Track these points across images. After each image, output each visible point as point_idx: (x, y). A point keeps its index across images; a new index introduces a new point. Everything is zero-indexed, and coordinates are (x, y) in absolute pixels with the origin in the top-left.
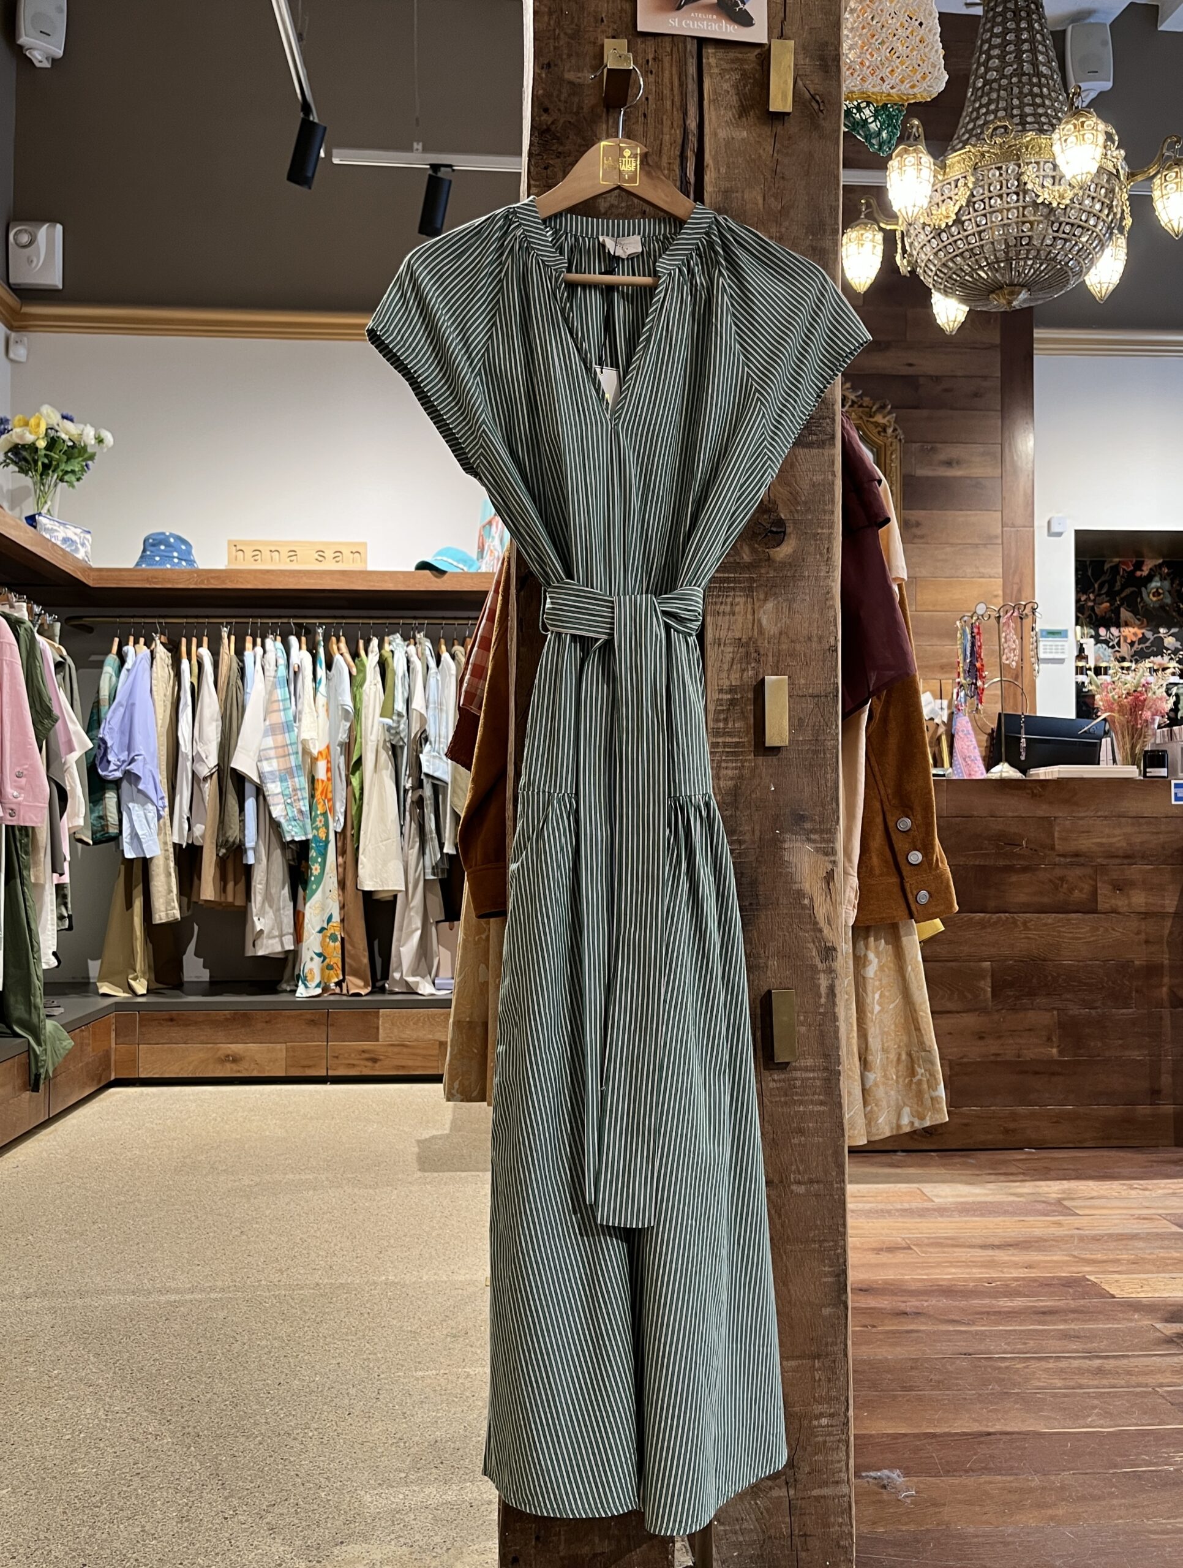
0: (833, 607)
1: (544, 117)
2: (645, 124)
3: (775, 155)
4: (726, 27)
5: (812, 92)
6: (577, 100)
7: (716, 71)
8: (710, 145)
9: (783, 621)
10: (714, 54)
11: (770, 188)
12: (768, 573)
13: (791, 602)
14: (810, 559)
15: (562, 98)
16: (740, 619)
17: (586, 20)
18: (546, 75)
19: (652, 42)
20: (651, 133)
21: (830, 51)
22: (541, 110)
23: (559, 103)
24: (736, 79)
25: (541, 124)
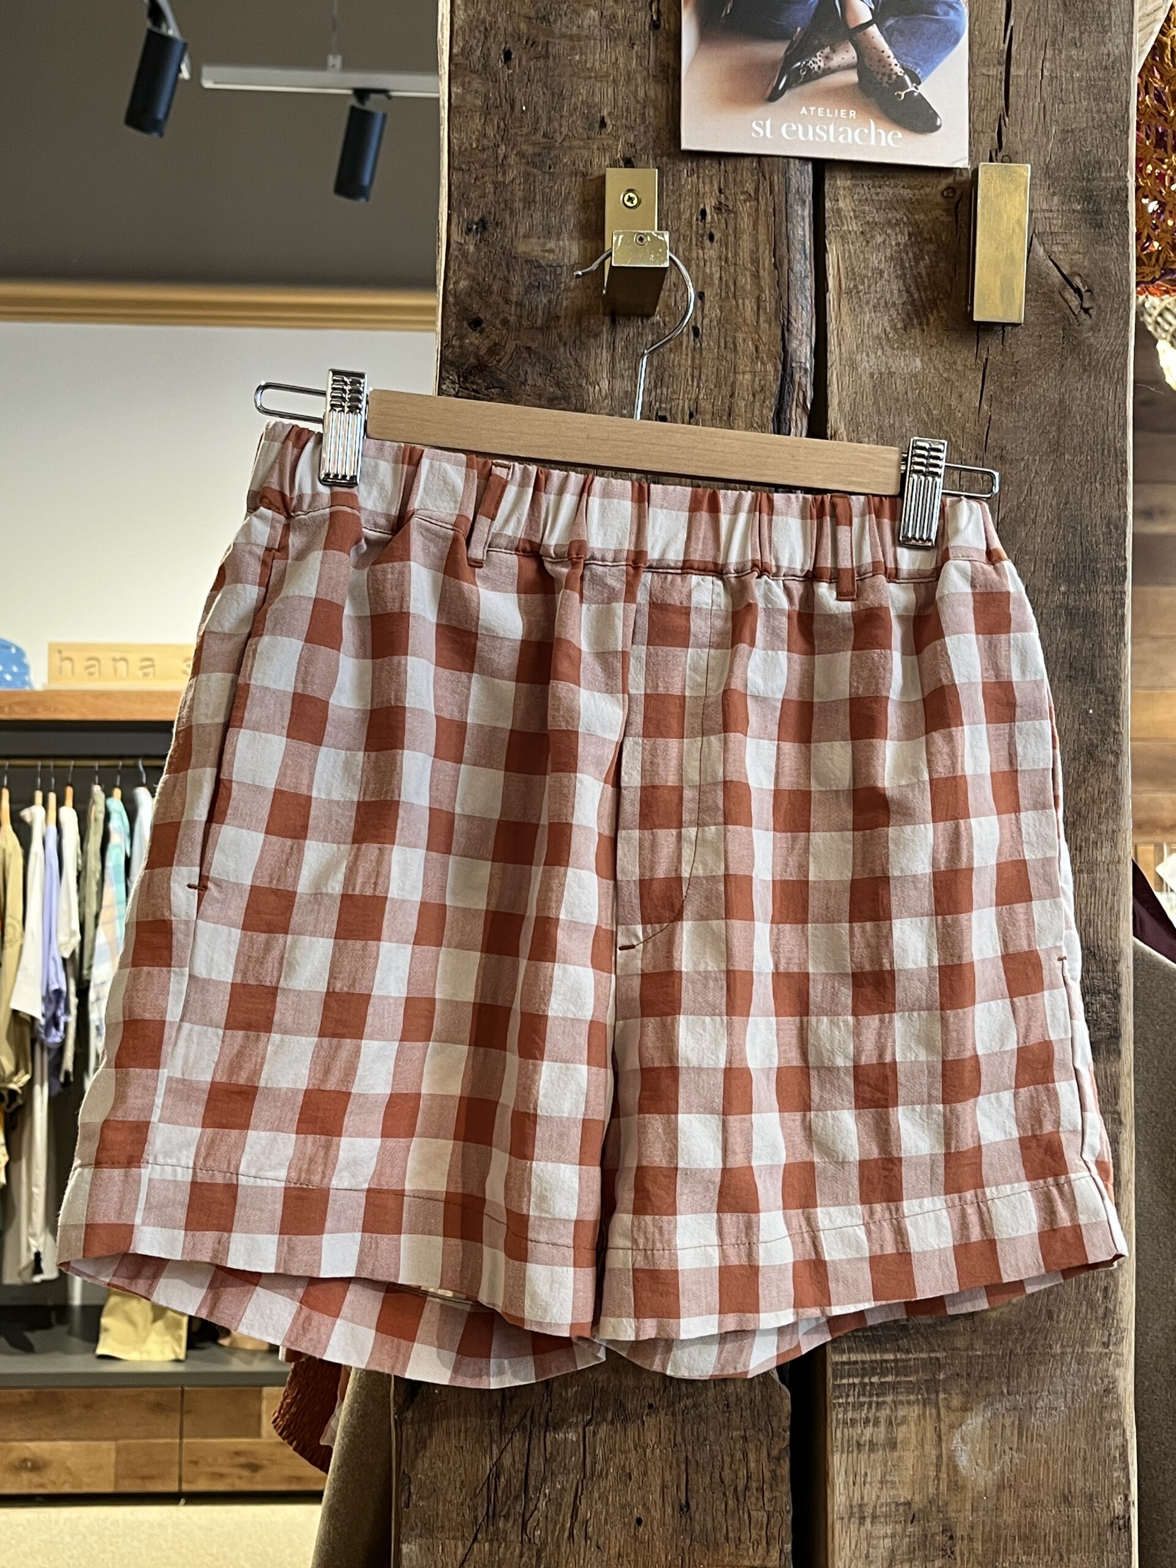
0: (1119, 1424)
1: (473, 339)
2: (697, 351)
3: (985, 407)
4: (878, 134)
5: (1066, 271)
6: (545, 301)
7: (854, 226)
8: (841, 389)
9: (1007, 1458)
12: (971, 1347)
13: (1023, 1414)
14: (1064, 1315)
15: (514, 299)
16: (910, 1458)
17: (564, 123)
18: (477, 245)
19: (715, 173)
20: (708, 371)
21: (1107, 180)
22: (465, 324)
23: (506, 308)
24: (898, 244)
25: (462, 353)
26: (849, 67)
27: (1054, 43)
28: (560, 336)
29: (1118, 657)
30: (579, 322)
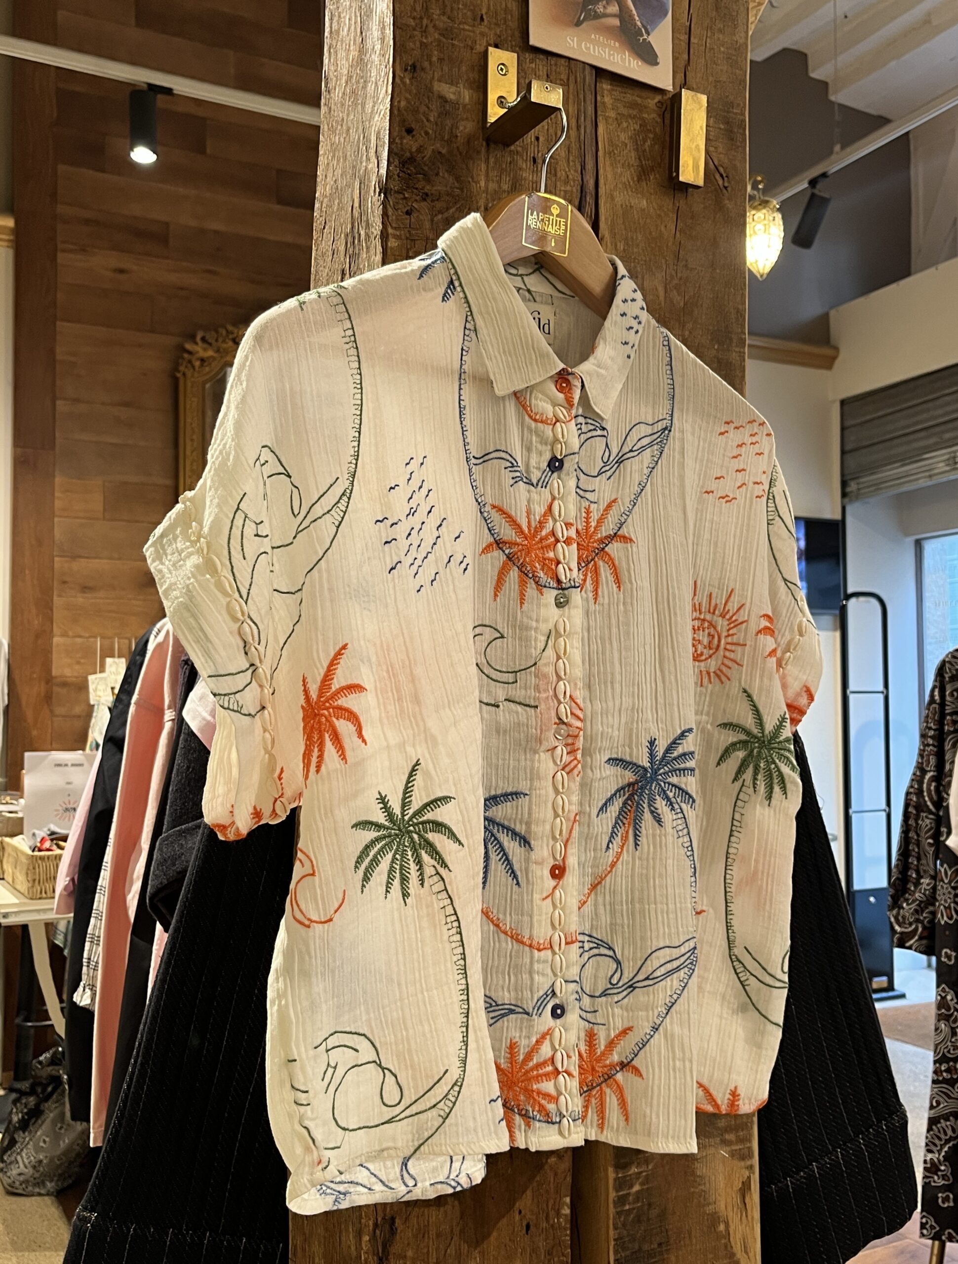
1: (407, 140)
2: (535, 172)
3: (677, 235)
4: (629, 60)
5: (716, 163)
6: (450, 125)
7: (612, 114)
8: (606, 211)
10: (611, 92)
11: (672, 277)
15: (432, 119)
17: (460, 15)
18: (411, 81)
19: (544, 63)
21: (736, 114)
22: (403, 129)
23: (427, 123)
24: (635, 130)
25: (402, 149)
26: (614, 16)
27: (711, 28)
28: (458, 148)
30: (468, 142)
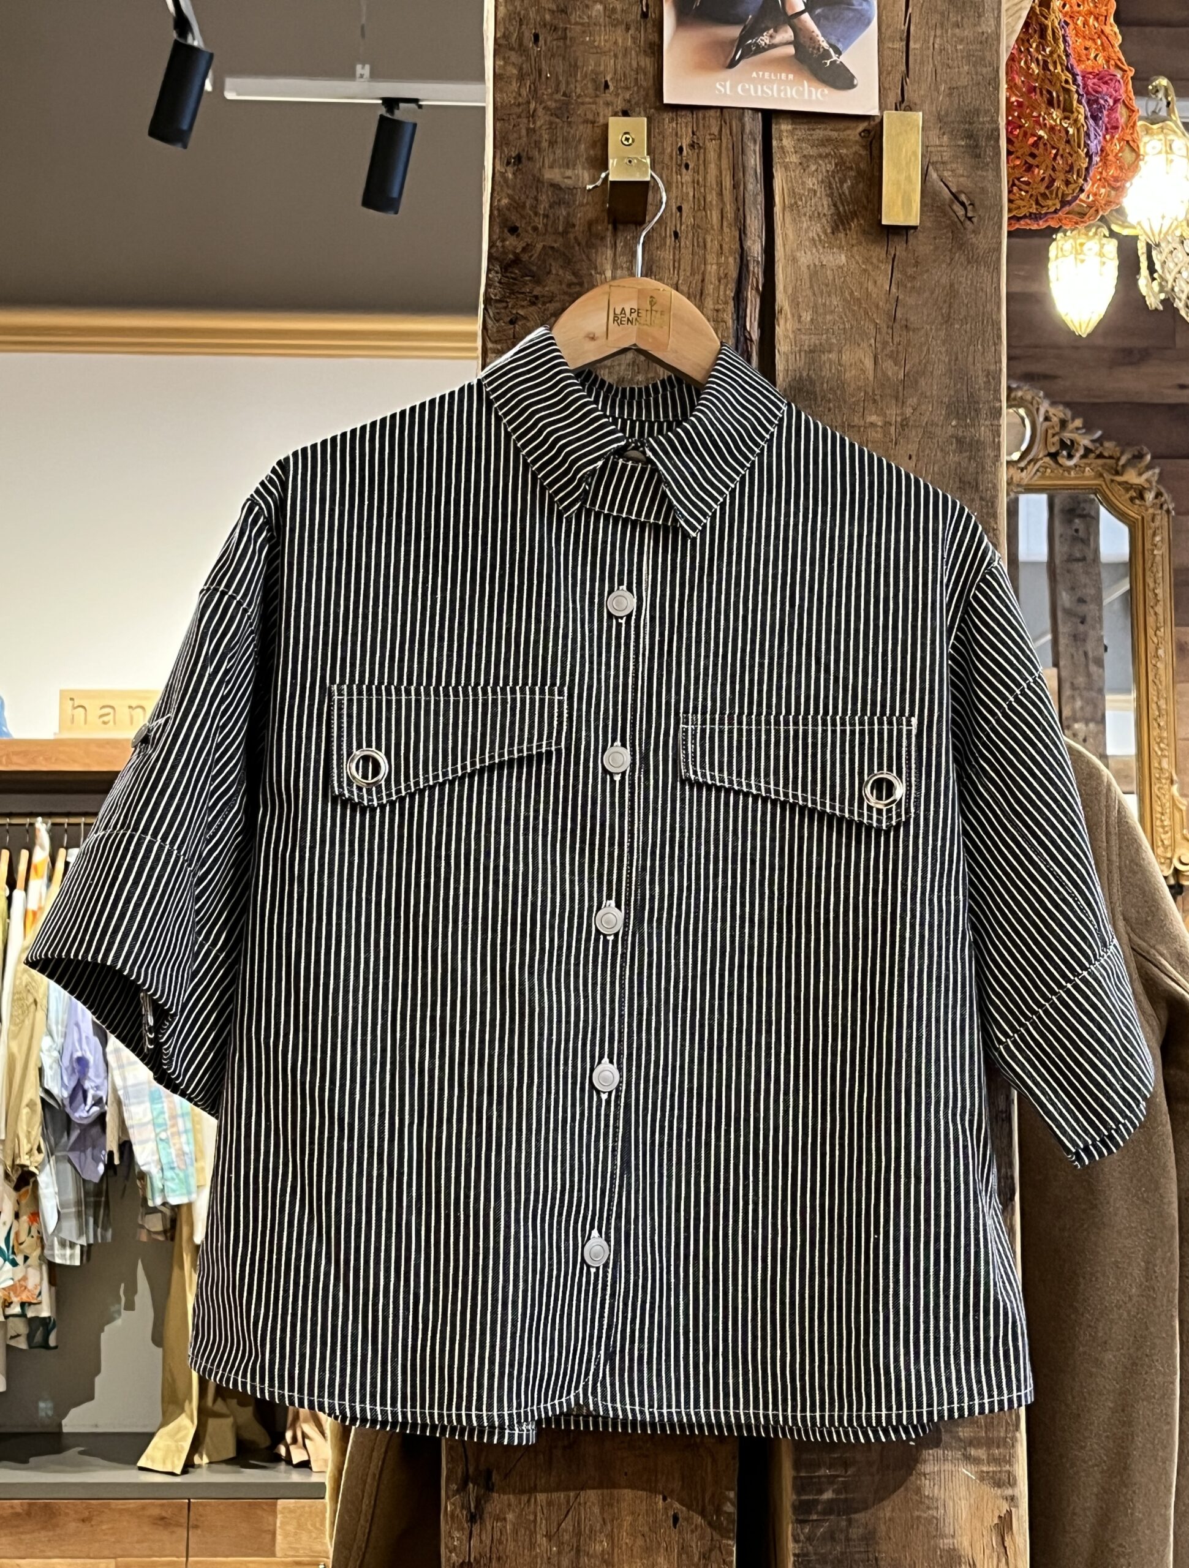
1: (511, 241)
2: (677, 249)
3: (894, 290)
4: (810, 92)
5: (954, 190)
6: (564, 213)
7: (794, 159)
8: (785, 277)
10: (792, 133)
11: (885, 344)
15: (542, 212)
17: (578, 86)
18: (514, 174)
19: (690, 119)
20: (686, 264)
21: (983, 123)
22: (506, 231)
23: (536, 219)
24: (828, 171)
25: (504, 253)
26: (788, 43)
27: (941, 24)
28: (576, 238)
29: (995, 473)
30: (590, 229)
